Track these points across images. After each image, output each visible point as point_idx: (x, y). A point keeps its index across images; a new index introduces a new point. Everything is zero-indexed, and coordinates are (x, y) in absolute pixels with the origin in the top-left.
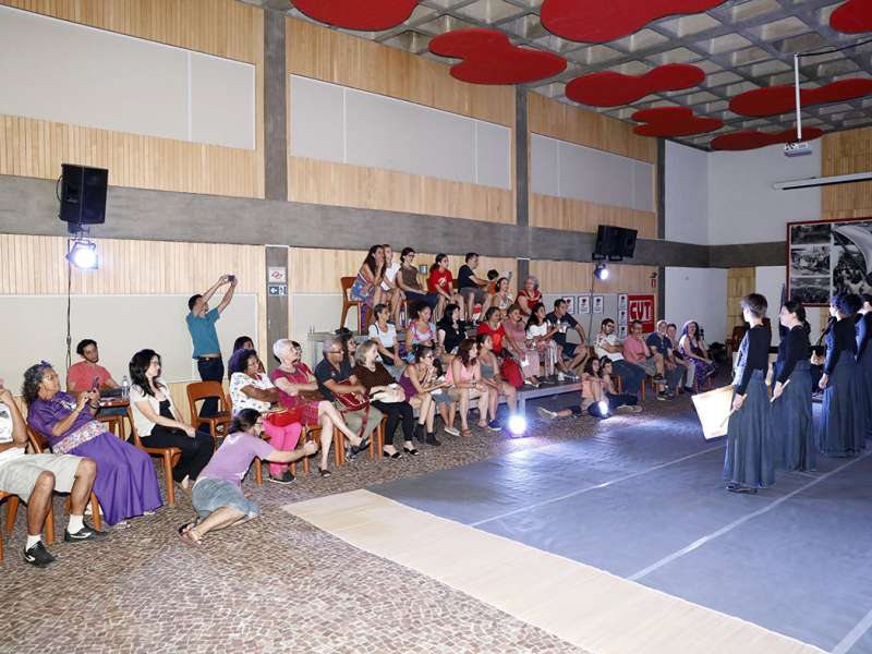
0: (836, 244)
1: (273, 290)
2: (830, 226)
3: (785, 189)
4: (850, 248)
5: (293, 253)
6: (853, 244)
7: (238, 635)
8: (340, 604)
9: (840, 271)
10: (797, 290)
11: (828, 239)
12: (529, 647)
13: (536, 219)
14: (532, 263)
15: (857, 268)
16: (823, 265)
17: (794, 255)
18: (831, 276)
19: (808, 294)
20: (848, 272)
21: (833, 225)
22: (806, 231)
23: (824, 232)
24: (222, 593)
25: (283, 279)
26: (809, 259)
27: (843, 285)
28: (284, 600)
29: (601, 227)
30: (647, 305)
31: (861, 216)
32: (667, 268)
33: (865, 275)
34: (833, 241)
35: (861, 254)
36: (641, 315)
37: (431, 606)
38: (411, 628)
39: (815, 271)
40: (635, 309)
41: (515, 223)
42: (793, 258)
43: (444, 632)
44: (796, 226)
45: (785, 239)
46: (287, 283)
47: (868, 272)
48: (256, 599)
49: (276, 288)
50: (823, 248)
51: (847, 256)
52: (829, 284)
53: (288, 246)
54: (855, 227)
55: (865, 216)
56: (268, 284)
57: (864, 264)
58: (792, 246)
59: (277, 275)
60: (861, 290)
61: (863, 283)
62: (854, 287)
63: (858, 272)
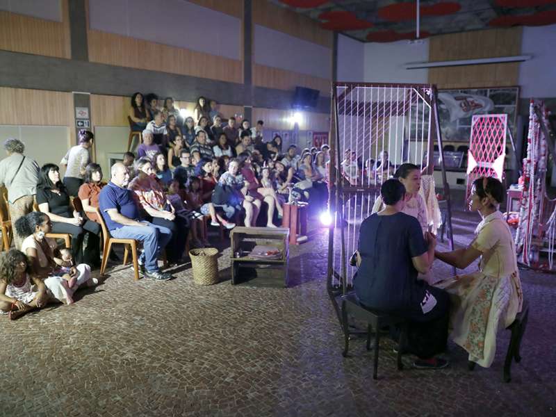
1: (80, 124)
3: (408, 69)
4: (442, 106)
5: (94, 99)
6: (444, 104)
7: (68, 346)
8: (136, 323)
12: (256, 340)
13: (257, 81)
14: (253, 110)
15: (446, 119)
17: (412, 109)
19: (418, 134)
24: (56, 321)
25: (86, 116)
28: (99, 323)
29: (298, 88)
30: (325, 138)
31: (449, 87)
35: (448, 111)
37: (195, 321)
38: (182, 335)
40: (317, 141)
41: (243, 82)
43: (204, 335)
46: (90, 118)
47: (451, 121)
48: (79, 323)
49: (83, 122)
53: (89, 94)
54: (444, 94)
55: (452, 87)
56: (76, 119)
57: (449, 116)
58: (411, 105)
59: (82, 113)
60: (447, 132)
61: (448, 128)
62: (443, 130)
63: (446, 121)
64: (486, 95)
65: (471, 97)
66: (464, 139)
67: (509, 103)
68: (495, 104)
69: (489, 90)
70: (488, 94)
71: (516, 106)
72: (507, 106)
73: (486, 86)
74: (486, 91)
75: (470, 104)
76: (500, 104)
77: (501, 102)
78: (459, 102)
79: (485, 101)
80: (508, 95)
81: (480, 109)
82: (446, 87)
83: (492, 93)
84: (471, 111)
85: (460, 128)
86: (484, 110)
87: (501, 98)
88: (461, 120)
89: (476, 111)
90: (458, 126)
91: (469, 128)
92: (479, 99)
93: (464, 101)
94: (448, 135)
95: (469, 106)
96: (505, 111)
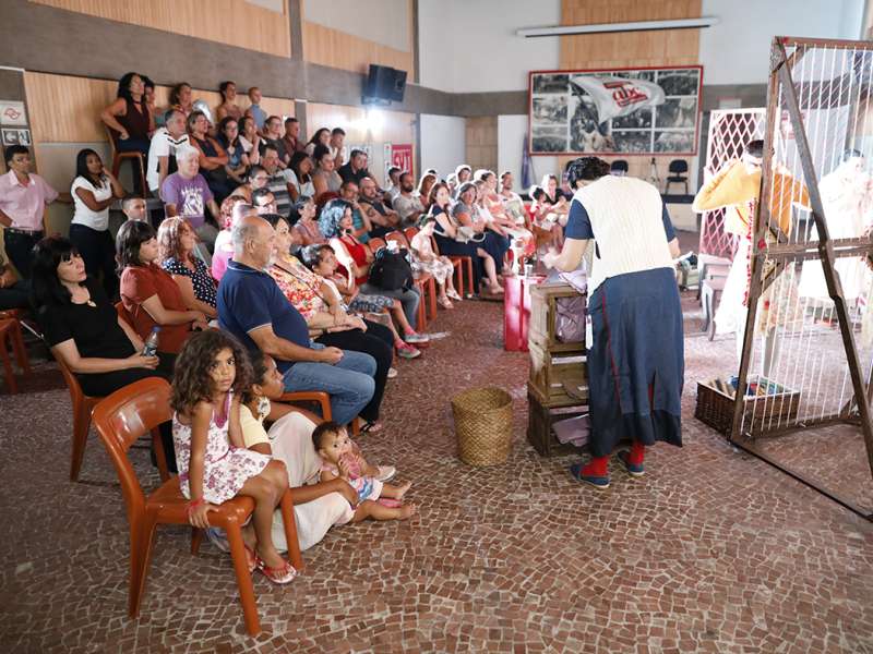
0: (573, 95)
2: (567, 77)
3: (528, 36)
4: (585, 98)
6: (588, 95)
9: (576, 120)
10: (538, 139)
11: (566, 89)
13: (311, 54)
14: (308, 105)
15: (591, 118)
16: (560, 115)
17: (535, 104)
18: (568, 125)
19: (548, 144)
20: (583, 122)
21: (571, 75)
22: (547, 80)
23: (563, 83)
25: (22, 120)
26: (549, 109)
27: (579, 135)
31: (595, 67)
32: (423, 116)
33: (597, 124)
34: (570, 91)
35: (594, 106)
39: (554, 120)
41: (289, 56)
42: (534, 107)
44: (537, 75)
45: (527, 88)
46: (28, 127)
47: (600, 122)
50: (562, 99)
51: (583, 106)
52: (565, 133)
53: (23, 70)
54: (590, 78)
55: (599, 67)
57: (596, 114)
58: (533, 96)
59: (13, 114)
60: (594, 140)
61: (595, 133)
62: (588, 136)
63: (591, 122)
64: (652, 80)
65: (631, 83)
66: (620, 150)
67: (687, 92)
68: (667, 94)
69: (656, 71)
70: (656, 77)
71: (697, 96)
72: (683, 98)
73: (652, 65)
74: (652, 74)
75: (629, 93)
76: (673, 94)
77: (675, 91)
78: (613, 90)
79: (650, 88)
80: (686, 80)
81: (642, 103)
82: (590, 67)
83: (662, 76)
84: (630, 106)
85: (614, 133)
86: (651, 104)
87: (675, 84)
88: (615, 120)
89: (639, 105)
90: (611, 130)
91: (628, 133)
92: (642, 87)
93: (620, 89)
94: (596, 145)
95: (626, 97)
96: (681, 105)
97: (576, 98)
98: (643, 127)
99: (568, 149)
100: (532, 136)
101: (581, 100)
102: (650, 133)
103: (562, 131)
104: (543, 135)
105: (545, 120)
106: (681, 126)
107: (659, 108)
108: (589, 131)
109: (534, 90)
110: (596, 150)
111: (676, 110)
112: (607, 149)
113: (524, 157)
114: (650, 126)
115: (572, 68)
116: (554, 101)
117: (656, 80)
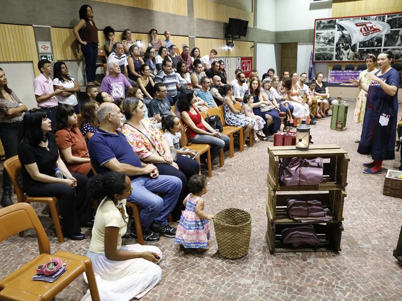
0: (338, 30)
2: (335, 21)
4: (344, 32)
6: (346, 30)
9: (339, 44)
10: (318, 54)
11: (334, 27)
14: (196, 39)
15: (347, 43)
16: (331, 41)
18: (335, 46)
19: (323, 57)
20: (343, 45)
21: (337, 20)
22: (324, 23)
23: (332, 24)
25: (49, 50)
26: (325, 38)
27: (340, 51)
29: (230, 19)
30: (249, 62)
31: (351, 15)
32: (257, 44)
33: (351, 46)
34: (337, 28)
35: (349, 36)
36: (246, 68)
39: (327, 44)
40: (244, 65)
41: (186, 15)
42: (317, 37)
44: (319, 21)
45: (313, 28)
46: (52, 53)
47: (352, 45)
49: (46, 56)
50: (332, 33)
51: (343, 36)
52: (333, 51)
53: (50, 27)
54: (348, 21)
55: (353, 15)
56: (38, 53)
57: (350, 40)
58: (316, 32)
59: (45, 48)
60: (348, 54)
61: (349, 50)
62: (345, 52)
63: (347, 44)
64: (383, 20)
65: (371, 23)
66: (363, 59)
68: (391, 28)
69: (386, 16)
70: (386, 18)
73: (384, 13)
74: (384, 17)
75: (369, 28)
76: (396, 28)
77: (397, 26)
78: (361, 27)
79: (382, 25)
81: (377, 33)
82: (348, 16)
83: (390, 18)
84: (370, 35)
85: (360, 50)
86: (381, 34)
87: (397, 22)
88: (361, 43)
89: (375, 34)
90: (358, 48)
91: (367, 50)
92: (377, 24)
93: (364, 26)
94: (349, 57)
95: (367, 31)
96: (400, 33)
97: (340, 32)
98: (377, 47)
99: (334, 59)
100: (315, 52)
101: (342, 33)
102: (381, 49)
103: (331, 49)
104: (321, 52)
105: (323, 44)
106: (399, 45)
107: (387, 36)
108: (346, 49)
109: (317, 28)
110: (349, 59)
111: (397, 37)
112: (355, 59)
113: (310, 63)
114: (381, 46)
115: (338, 17)
116: (327, 34)
117: (386, 21)
